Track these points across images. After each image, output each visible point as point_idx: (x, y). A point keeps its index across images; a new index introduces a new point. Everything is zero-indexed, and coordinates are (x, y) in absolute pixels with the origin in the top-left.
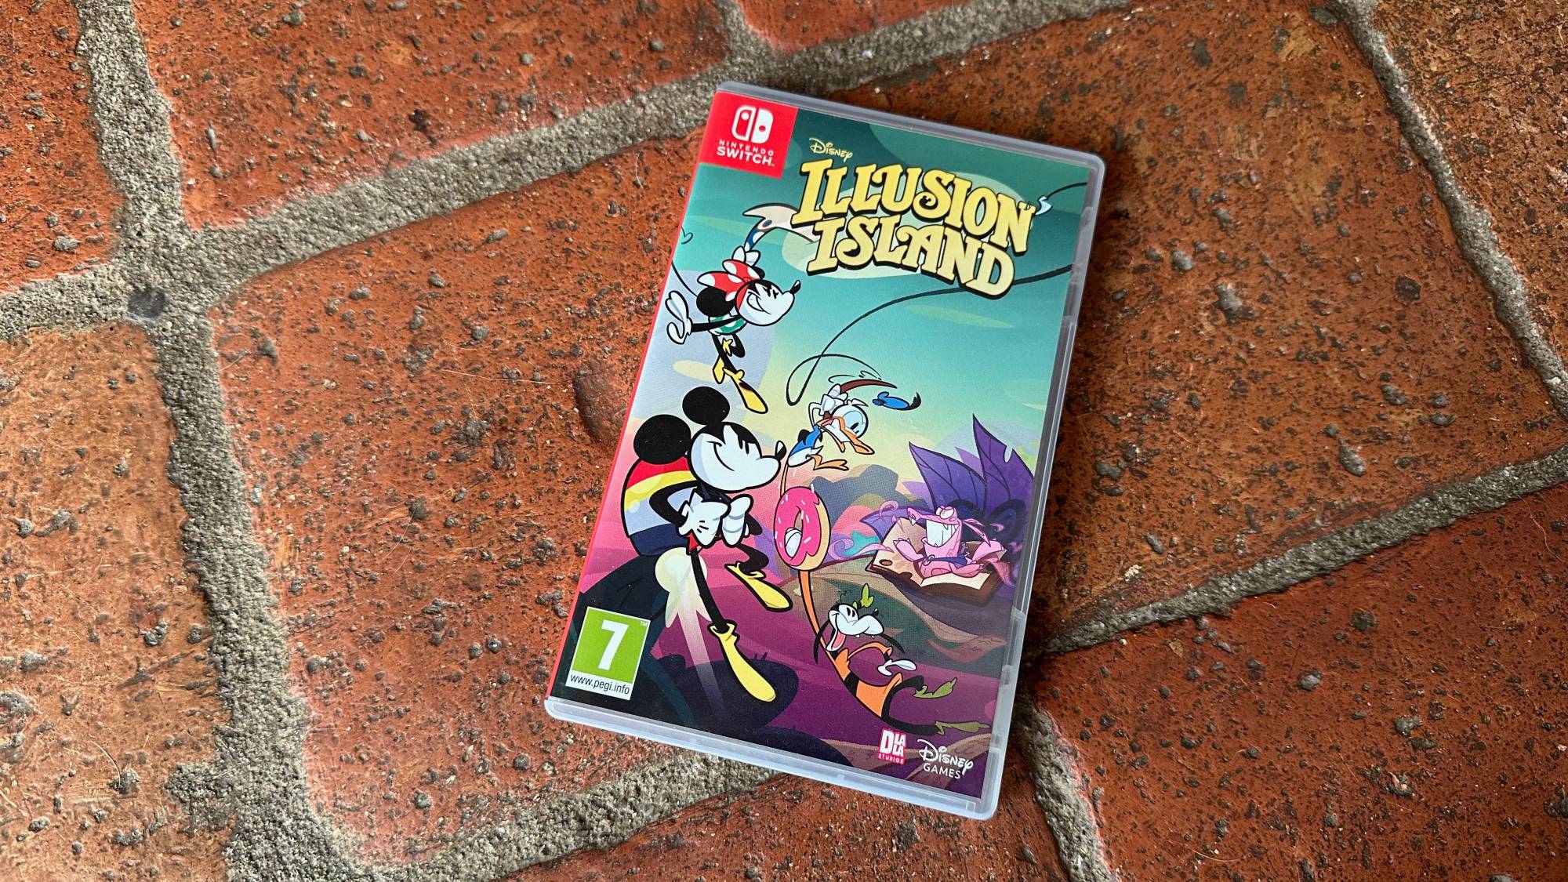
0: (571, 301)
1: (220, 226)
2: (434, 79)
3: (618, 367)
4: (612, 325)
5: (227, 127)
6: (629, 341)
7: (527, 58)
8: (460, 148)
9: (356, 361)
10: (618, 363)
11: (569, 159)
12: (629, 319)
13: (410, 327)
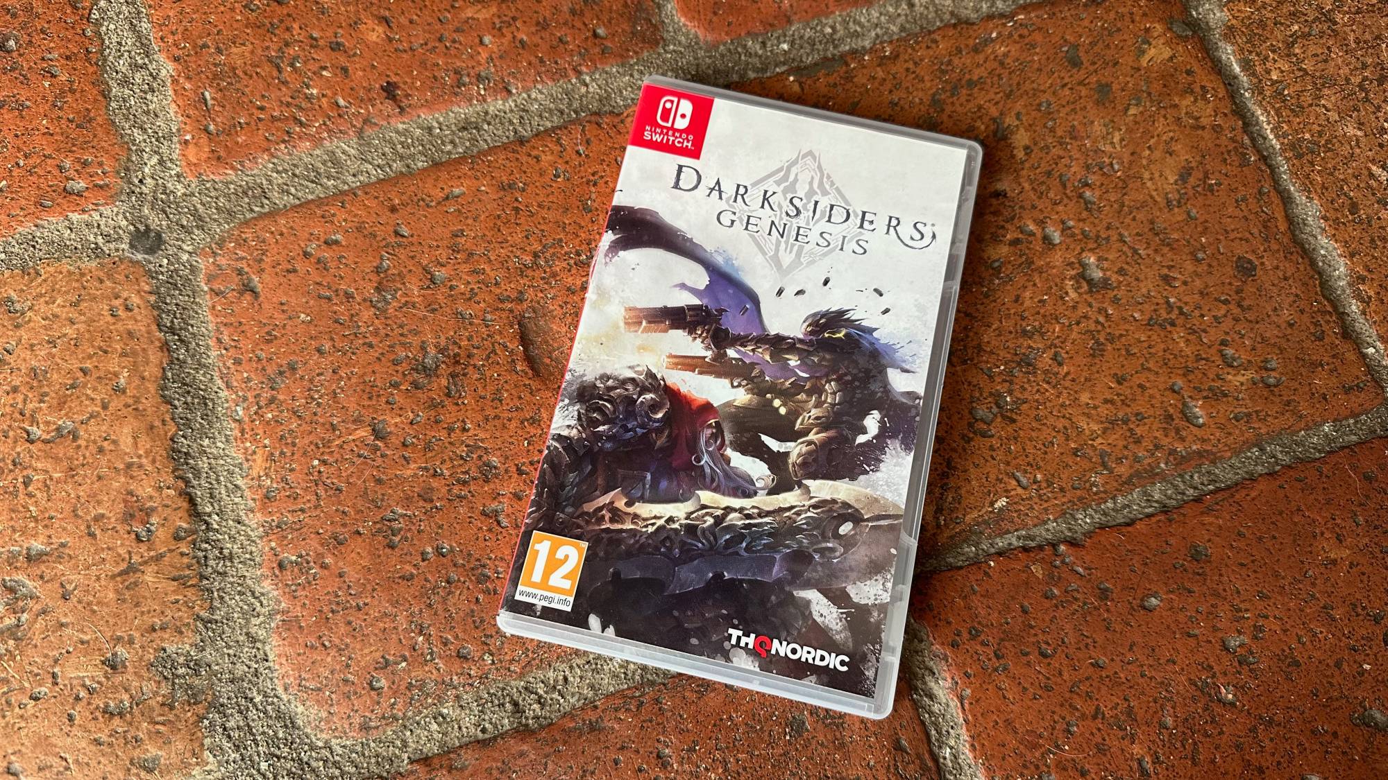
0: (518, 253)
1: (212, 176)
2: (405, 56)
3: (558, 312)
4: (554, 275)
5: (221, 90)
6: (569, 289)
7: (487, 39)
8: (426, 116)
9: (329, 299)
10: (558, 308)
11: (520, 129)
12: (569, 271)
13: (378, 269)
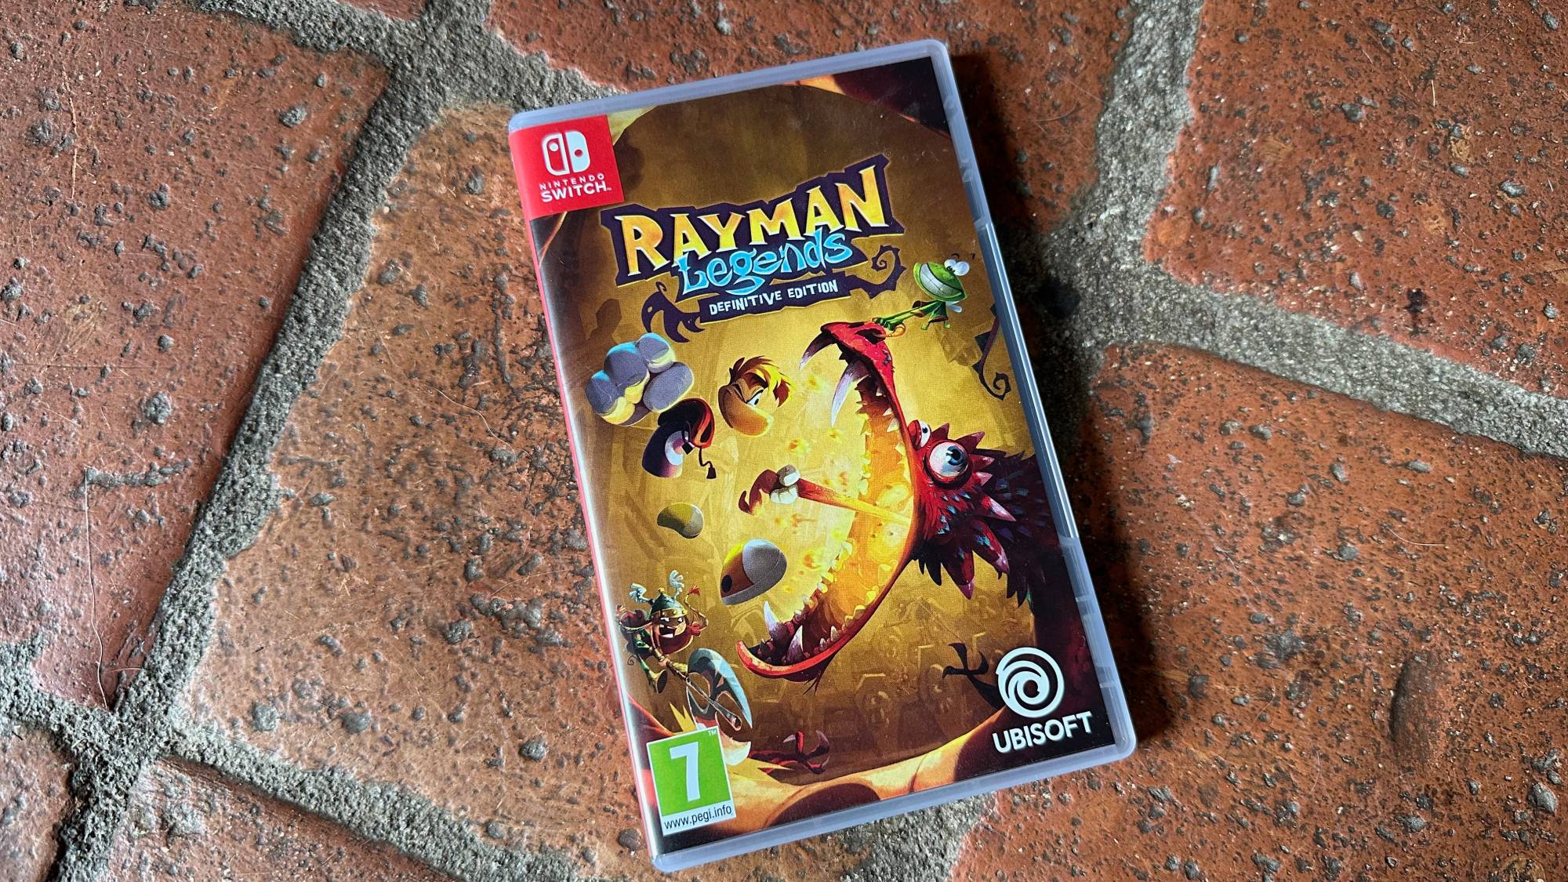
0: (1451, 581)
1: (1170, 271)
5: (1233, 177)
7: (1551, 311)
9: (1222, 497)
10: (1458, 675)
